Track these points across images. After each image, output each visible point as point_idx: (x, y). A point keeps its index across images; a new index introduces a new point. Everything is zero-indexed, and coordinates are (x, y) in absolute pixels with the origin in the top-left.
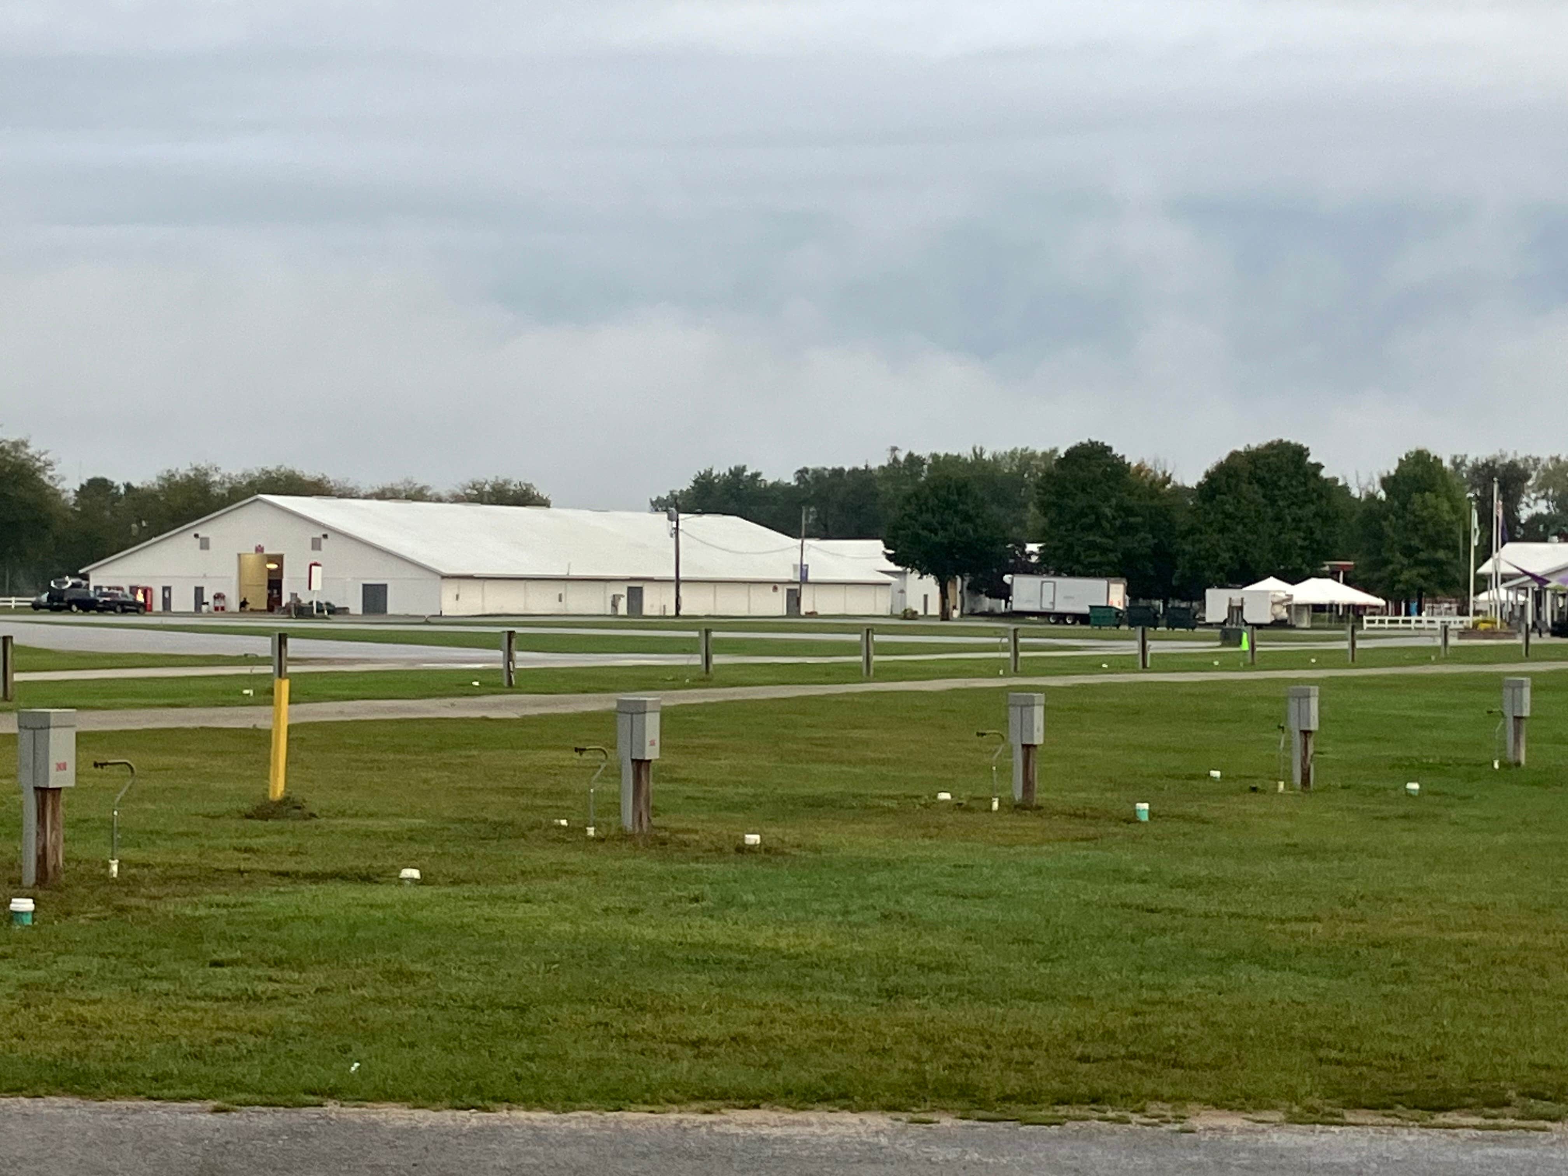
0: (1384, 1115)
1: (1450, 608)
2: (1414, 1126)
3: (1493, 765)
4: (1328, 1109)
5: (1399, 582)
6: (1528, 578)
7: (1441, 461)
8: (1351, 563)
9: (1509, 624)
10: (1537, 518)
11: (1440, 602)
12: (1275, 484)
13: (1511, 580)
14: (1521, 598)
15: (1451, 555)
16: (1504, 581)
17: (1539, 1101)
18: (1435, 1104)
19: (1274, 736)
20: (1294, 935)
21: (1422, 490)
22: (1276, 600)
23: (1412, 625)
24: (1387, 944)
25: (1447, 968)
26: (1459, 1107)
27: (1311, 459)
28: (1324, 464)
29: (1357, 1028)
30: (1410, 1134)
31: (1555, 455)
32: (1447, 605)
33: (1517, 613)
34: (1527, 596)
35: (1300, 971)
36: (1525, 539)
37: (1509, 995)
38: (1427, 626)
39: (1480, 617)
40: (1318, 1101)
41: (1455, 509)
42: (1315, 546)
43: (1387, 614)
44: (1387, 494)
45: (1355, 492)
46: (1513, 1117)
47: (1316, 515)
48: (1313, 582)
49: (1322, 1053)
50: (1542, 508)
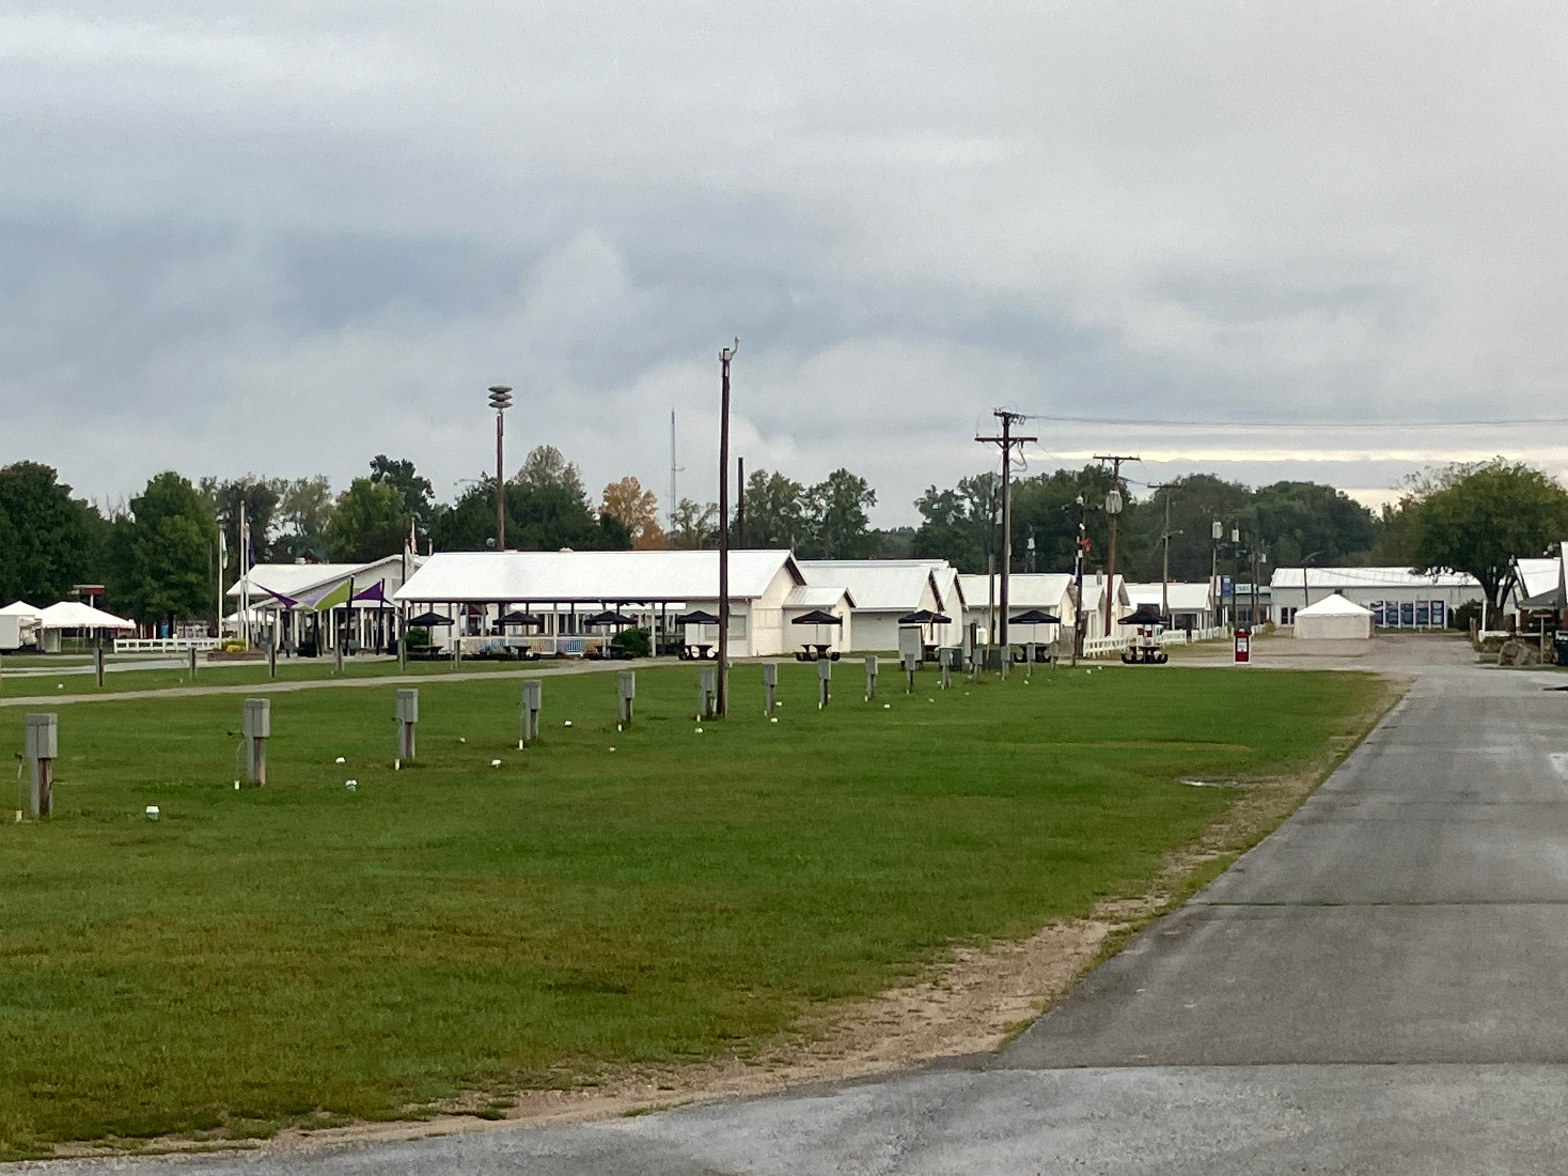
0: (95, 1147)
1: (201, 630)
2: (123, 1155)
3: (233, 785)
4: (37, 1144)
5: (150, 605)
6: (275, 599)
7: (190, 483)
8: (102, 587)
9: (257, 645)
10: (285, 540)
11: (192, 625)
12: (22, 508)
13: (259, 601)
14: (270, 619)
15: (202, 578)
16: (252, 602)
17: (250, 1120)
18: (147, 1130)
19: (10, 765)
20: (18, 968)
21: (171, 513)
22: (24, 624)
23: (163, 648)
24: (112, 971)
25: (170, 992)
26: (170, 1132)
27: (59, 481)
28: (72, 486)
29: (74, 1059)
30: (118, 1163)
31: (302, 478)
32: (198, 627)
33: (266, 635)
34: (275, 617)
35: (22, 1006)
36: (273, 561)
37: (231, 1014)
38: (178, 648)
39: (230, 639)
40: (30, 1137)
41: (204, 533)
42: (64, 570)
43: (139, 638)
44: (137, 516)
45: (105, 515)
46: (223, 1138)
47: (65, 538)
48: (62, 605)
49: (35, 1087)
50: (290, 529)
